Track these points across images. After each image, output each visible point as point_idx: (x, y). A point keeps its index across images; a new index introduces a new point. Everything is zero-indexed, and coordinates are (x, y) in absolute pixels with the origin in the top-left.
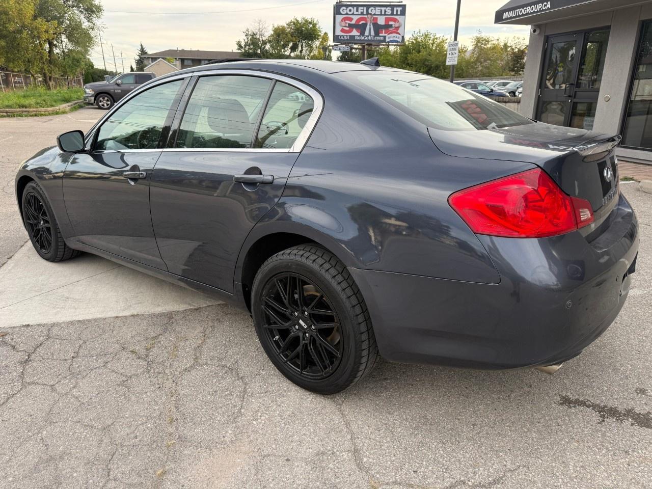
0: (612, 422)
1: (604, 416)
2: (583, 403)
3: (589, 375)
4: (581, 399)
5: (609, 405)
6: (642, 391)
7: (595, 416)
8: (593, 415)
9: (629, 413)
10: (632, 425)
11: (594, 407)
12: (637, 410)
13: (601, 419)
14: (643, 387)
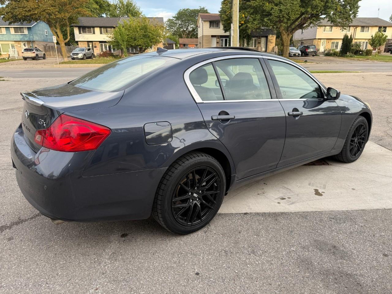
0: (16, 220)
1: (20, 220)
2: (32, 218)
3: (40, 229)
4: (34, 219)
5: (20, 225)
6: (10, 239)
7: (22, 218)
8: (24, 218)
9: (10, 227)
10: (6, 224)
11: (26, 220)
12: (8, 230)
13: (20, 218)
14: (10, 242)
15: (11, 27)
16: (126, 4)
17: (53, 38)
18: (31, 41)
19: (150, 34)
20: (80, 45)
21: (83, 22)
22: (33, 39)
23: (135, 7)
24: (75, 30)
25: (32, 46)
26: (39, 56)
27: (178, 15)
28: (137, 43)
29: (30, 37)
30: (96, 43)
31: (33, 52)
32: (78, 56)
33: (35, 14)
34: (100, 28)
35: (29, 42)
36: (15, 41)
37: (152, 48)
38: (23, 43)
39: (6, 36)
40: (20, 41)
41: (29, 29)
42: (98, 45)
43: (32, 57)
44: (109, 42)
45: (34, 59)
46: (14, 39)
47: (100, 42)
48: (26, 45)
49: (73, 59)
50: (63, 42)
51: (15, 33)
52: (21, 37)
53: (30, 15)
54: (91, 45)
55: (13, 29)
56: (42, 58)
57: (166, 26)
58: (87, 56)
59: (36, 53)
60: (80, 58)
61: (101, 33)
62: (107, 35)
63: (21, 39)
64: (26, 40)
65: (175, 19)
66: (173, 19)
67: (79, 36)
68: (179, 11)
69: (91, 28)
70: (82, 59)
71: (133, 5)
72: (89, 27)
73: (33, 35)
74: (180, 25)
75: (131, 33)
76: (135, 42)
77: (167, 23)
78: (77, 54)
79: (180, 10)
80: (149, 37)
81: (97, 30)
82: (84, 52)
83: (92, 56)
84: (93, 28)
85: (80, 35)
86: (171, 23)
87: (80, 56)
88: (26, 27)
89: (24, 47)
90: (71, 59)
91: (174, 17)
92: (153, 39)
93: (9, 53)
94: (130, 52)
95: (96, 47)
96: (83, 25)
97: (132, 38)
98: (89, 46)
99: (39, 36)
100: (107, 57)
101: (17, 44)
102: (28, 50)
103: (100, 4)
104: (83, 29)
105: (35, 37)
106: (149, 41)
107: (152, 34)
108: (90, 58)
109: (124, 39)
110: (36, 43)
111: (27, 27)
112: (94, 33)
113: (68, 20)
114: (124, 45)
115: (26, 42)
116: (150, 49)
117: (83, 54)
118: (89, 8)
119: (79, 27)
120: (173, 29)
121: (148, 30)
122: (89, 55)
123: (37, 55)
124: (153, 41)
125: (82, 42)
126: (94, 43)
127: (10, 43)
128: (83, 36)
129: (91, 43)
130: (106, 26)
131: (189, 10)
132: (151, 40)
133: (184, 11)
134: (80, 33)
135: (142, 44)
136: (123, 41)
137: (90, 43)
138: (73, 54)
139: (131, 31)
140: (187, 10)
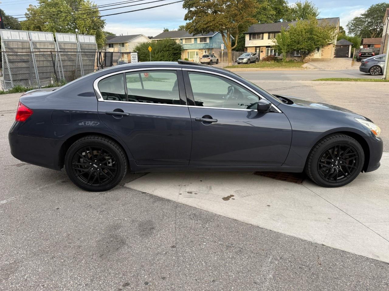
15: (198, 38)
16: (303, 7)
17: (222, 46)
18: (210, 48)
19: (315, 37)
20: (248, 51)
21: (255, 29)
22: (212, 47)
23: (313, 9)
24: (246, 36)
25: (211, 53)
26: (213, 61)
27: (368, 12)
28: (300, 46)
29: (210, 45)
30: (263, 48)
31: (209, 58)
32: (243, 60)
33: (211, 26)
34: (269, 33)
35: (208, 49)
36: (199, 49)
37: (320, 51)
38: (205, 51)
39: (193, 45)
40: (203, 49)
41: (211, 38)
42: (265, 50)
43: (207, 62)
44: (273, 46)
45: (208, 63)
46: (198, 47)
47: (267, 47)
48: (207, 52)
49: (239, 63)
50: (230, 49)
51: (200, 42)
52: (204, 45)
53: (207, 27)
54: (258, 50)
55: (199, 39)
56: (215, 63)
57: (352, 26)
58: (251, 60)
59: (211, 58)
60: (244, 63)
61: (269, 38)
62: (273, 40)
63: (204, 47)
64: (207, 48)
65: (363, 17)
66: (362, 16)
67: (249, 43)
68: (370, 7)
69: (260, 34)
70: (246, 63)
71: (311, 7)
72: (259, 34)
73: (212, 44)
74: (369, 23)
75: (295, 37)
76: (298, 45)
77: (353, 22)
78: (243, 59)
79: (373, 5)
80: (313, 40)
81: (266, 36)
82: (249, 57)
83: (256, 60)
84: (262, 34)
85: (250, 41)
86: (358, 21)
87: (245, 60)
88: (208, 37)
89: (205, 53)
90: (237, 63)
91: (362, 15)
92: (318, 41)
93: (194, 59)
94: (295, 56)
95: (262, 52)
96: (254, 32)
97: (295, 42)
98: (256, 51)
99: (218, 44)
100: (269, 61)
101: (200, 52)
102: (206, 56)
103: (279, 10)
104: (254, 35)
105: (214, 45)
106: (313, 44)
107: (317, 36)
108: (254, 62)
109: (285, 44)
110: (214, 50)
111: (210, 37)
112: (262, 39)
113: (238, 29)
114: (284, 49)
115: (207, 50)
116: (317, 52)
117: (248, 58)
118: (266, 15)
119: (250, 34)
120: (360, 28)
121: (314, 33)
122: (254, 60)
123: (211, 60)
124: (318, 43)
125: (251, 48)
126: (261, 48)
127: (196, 51)
128: (252, 42)
129: (259, 48)
130: (275, 32)
131: (385, 4)
132: (316, 43)
133: (377, 7)
134: (250, 39)
135: (305, 47)
136: (284, 45)
137: (257, 48)
138: (239, 59)
139: (295, 35)
140: (382, 4)
